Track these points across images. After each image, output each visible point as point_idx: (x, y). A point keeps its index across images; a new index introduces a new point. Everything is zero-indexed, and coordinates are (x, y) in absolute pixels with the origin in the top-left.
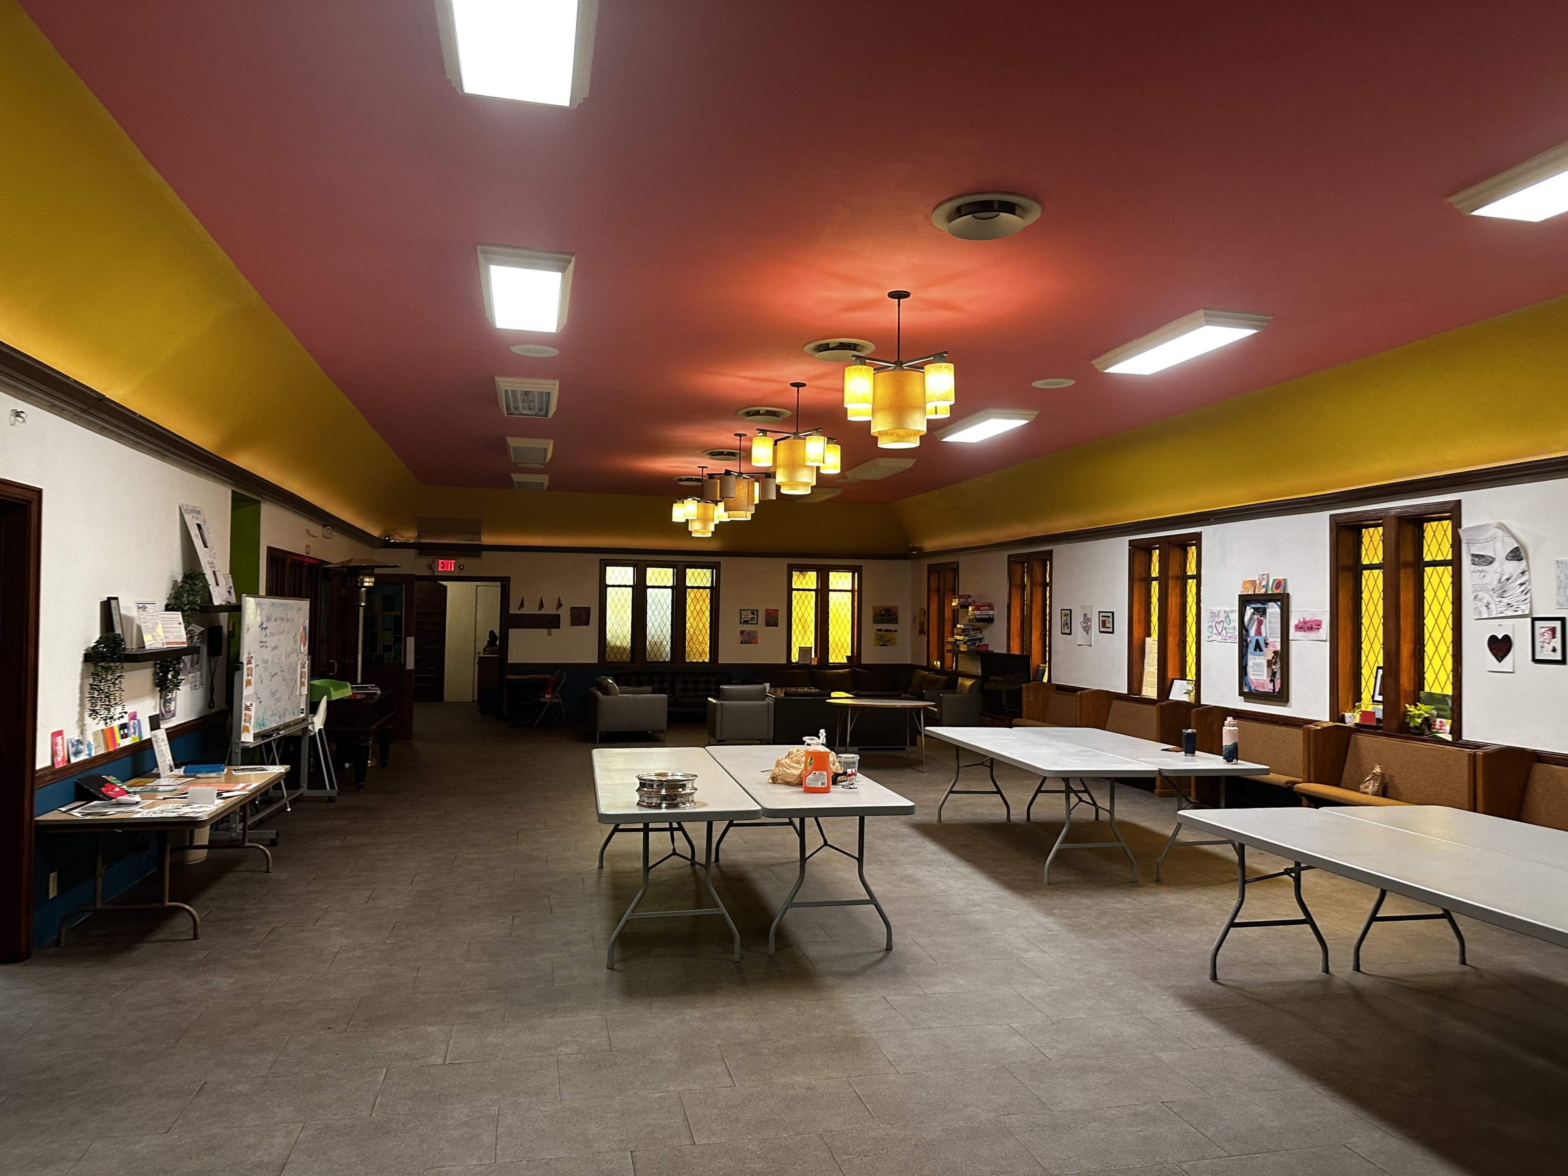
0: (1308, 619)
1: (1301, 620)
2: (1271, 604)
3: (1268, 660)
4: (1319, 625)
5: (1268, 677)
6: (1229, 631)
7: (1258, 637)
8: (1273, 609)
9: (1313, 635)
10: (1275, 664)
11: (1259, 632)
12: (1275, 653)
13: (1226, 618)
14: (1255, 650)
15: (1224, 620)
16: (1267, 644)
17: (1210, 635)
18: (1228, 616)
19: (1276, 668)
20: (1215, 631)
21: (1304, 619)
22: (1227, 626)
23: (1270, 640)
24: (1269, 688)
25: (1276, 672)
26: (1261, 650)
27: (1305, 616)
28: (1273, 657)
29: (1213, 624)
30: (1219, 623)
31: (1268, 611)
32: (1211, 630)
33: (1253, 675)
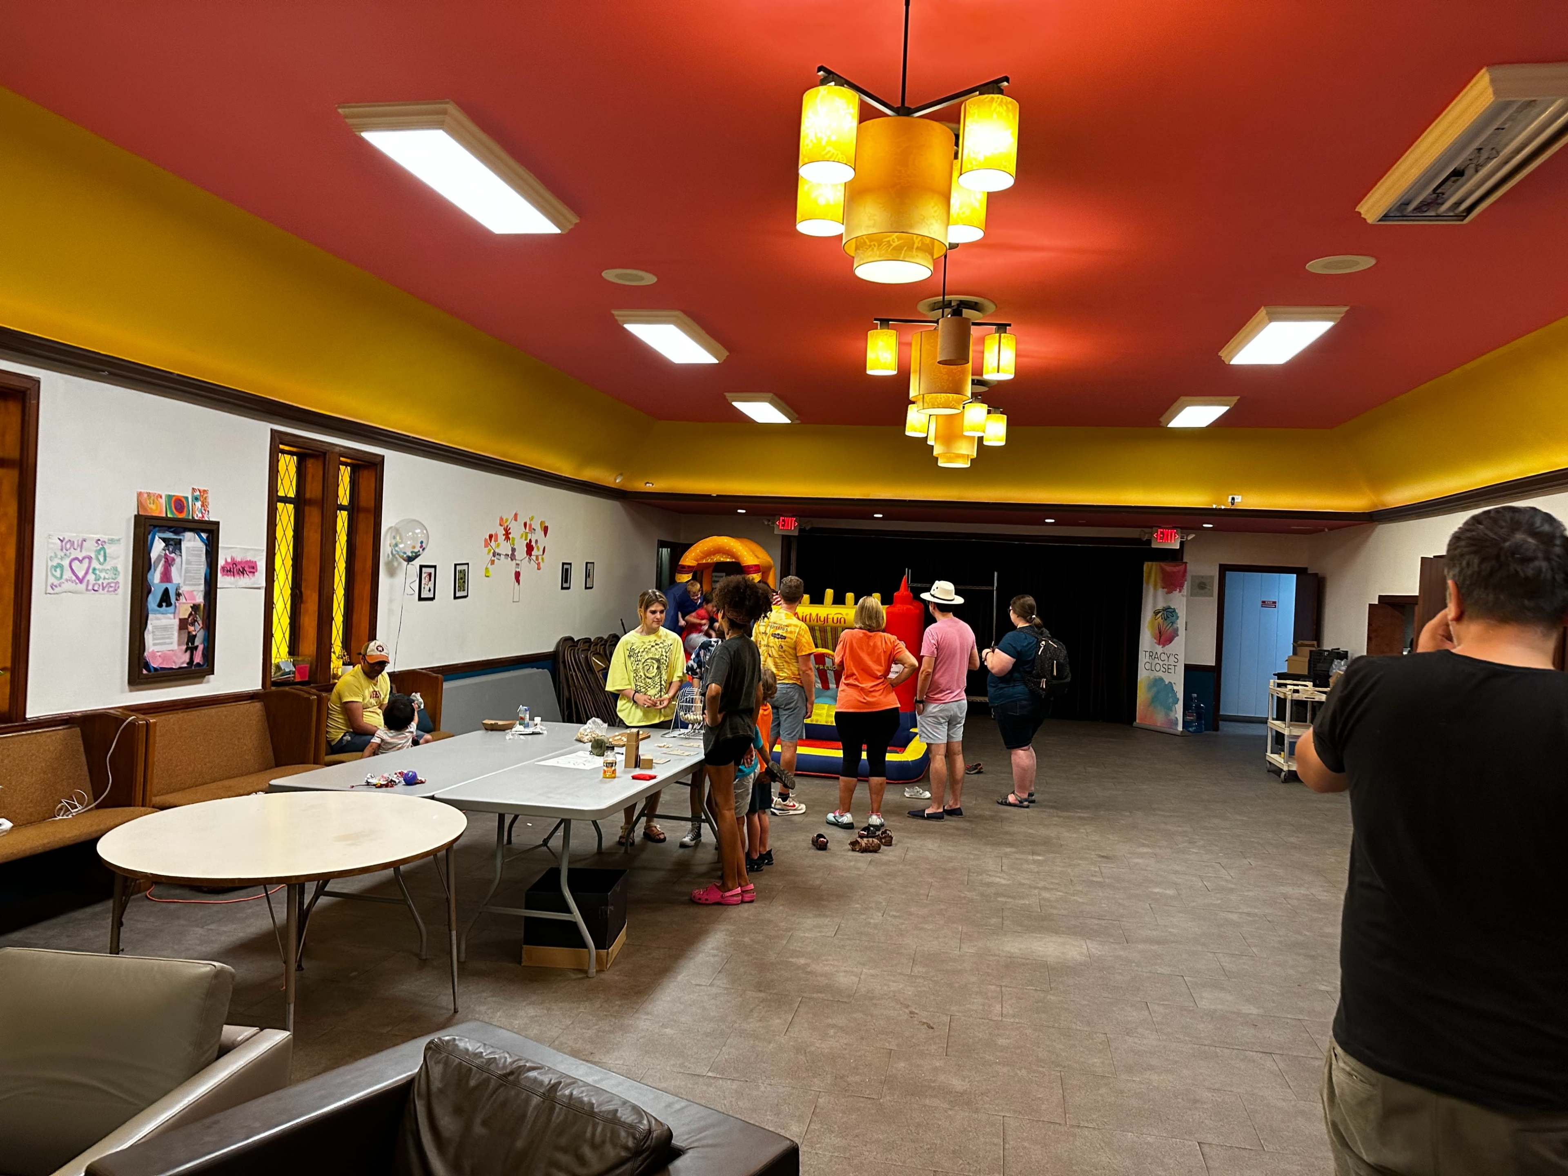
0: (238, 559)
1: (229, 560)
2: (188, 535)
3: (181, 620)
4: (253, 568)
5: (179, 645)
6: (102, 575)
7: (165, 585)
8: (192, 543)
9: (244, 581)
10: (193, 624)
11: (166, 576)
12: (195, 607)
13: (98, 552)
14: (160, 605)
15: (93, 555)
16: (178, 595)
17: (56, 582)
18: (103, 548)
19: (197, 630)
20: (68, 574)
21: (232, 559)
22: (98, 566)
23: (184, 589)
24: (182, 660)
25: (195, 636)
26: (169, 604)
27: (234, 555)
28: (191, 614)
29: (66, 563)
30: (81, 561)
31: (184, 545)
32: (58, 574)
33: (154, 644)
